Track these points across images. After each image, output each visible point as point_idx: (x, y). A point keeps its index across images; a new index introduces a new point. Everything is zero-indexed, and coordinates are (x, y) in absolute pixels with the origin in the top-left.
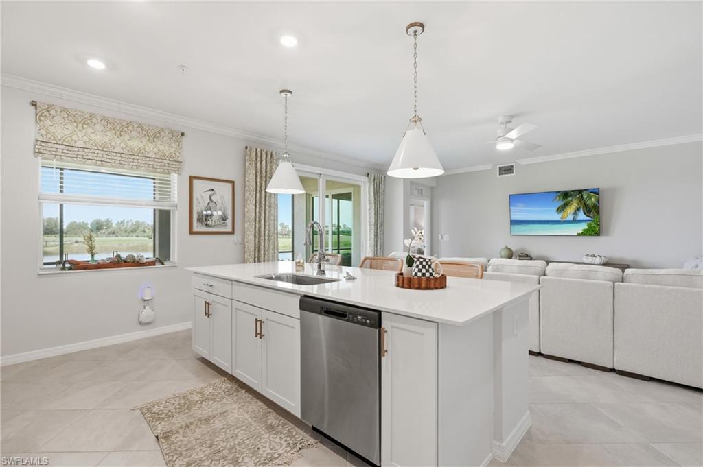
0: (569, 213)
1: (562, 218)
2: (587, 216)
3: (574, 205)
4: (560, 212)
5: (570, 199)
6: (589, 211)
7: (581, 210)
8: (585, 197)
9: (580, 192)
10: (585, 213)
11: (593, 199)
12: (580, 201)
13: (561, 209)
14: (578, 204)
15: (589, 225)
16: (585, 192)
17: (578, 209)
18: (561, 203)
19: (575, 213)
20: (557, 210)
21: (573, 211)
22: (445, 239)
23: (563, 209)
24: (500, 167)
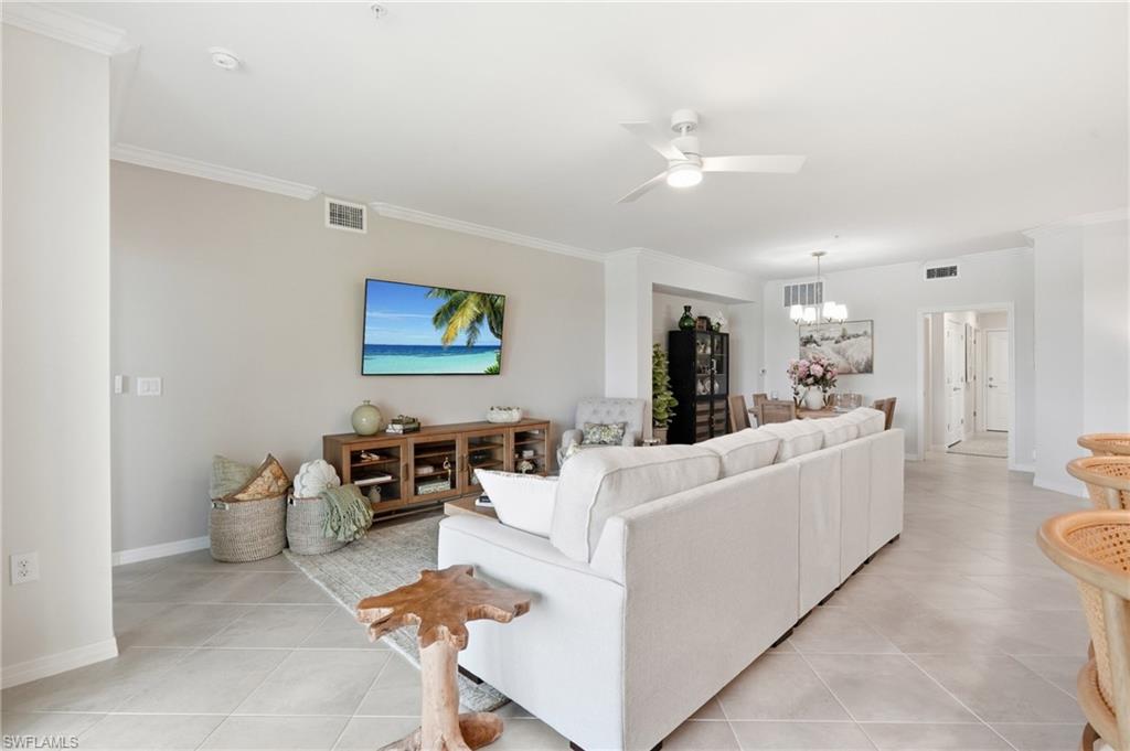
0: (459, 328)
1: (444, 339)
2: (497, 335)
4: (441, 324)
7: (485, 321)
10: (492, 329)
13: (444, 316)
14: (479, 306)
17: (479, 318)
18: (445, 301)
19: (473, 329)
20: (436, 320)
21: (467, 325)
22: (139, 393)
23: (448, 319)
24: (331, 204)
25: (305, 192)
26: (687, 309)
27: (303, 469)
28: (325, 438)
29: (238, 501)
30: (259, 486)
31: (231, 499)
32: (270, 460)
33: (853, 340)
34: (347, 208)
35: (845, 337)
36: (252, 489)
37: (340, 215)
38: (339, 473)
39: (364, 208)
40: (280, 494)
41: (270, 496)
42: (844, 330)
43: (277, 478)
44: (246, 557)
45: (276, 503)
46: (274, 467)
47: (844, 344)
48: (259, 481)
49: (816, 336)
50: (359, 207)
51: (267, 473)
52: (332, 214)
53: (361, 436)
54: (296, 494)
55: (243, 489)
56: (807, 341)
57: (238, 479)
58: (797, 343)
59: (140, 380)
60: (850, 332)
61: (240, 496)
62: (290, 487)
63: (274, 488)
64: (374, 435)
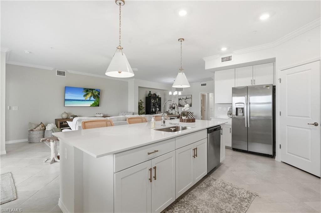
0: (88, 97)
1: (85, 99)
2: (95, 99)
3: (90, 95)
5: (89, 92)
6: (95, 97)
7: (92, 97)
8: (94, 92)
9: (92, 90)
11: (96, 93)
12: (92, 93)
13: (85, 96)
15: (95, 102)
16: (94, 90)
17: (91, 96)
18: (85, 93)
19: (90, 98)
20: (84, 96)
21: (89, 97)
22: (13, 110)
23: (86, 96)
24: (57, 71)
25: (51, 69)
26: (150, 92)
27: (48, 125)
28: (55, 119)
29: (33, 131)
30: (39, 128)
31: (32, 130)
32: (41, 123)
33: (188, 99)
34: (61, 71)
35: (186, 98)
36: (37, 129)
37: (59, 73)
38: (57, 126)
39: (65, 71)
40: (43, 130)
41: (41, 130)
42: (186, 97)
43: (42, 127)
44: (35, 142)
45: (42, 132)
46: (42, 125)
47: (186, 100)
48: (38, 127)
49: (181, 98)
50: (64, 71)
51: (40, 126)
52: (58, 73)
53: (63, 119)
54: (46, 130)
55: (35, 129)
56: (180, 99)
57: (34, 127)
58: (178, 100)
59: (13, 107)
60: (187, 97)
61: (34, 130)
62: (45, 129)
63: (42, 129)
64: (66, 119)
